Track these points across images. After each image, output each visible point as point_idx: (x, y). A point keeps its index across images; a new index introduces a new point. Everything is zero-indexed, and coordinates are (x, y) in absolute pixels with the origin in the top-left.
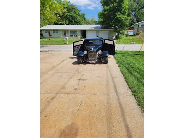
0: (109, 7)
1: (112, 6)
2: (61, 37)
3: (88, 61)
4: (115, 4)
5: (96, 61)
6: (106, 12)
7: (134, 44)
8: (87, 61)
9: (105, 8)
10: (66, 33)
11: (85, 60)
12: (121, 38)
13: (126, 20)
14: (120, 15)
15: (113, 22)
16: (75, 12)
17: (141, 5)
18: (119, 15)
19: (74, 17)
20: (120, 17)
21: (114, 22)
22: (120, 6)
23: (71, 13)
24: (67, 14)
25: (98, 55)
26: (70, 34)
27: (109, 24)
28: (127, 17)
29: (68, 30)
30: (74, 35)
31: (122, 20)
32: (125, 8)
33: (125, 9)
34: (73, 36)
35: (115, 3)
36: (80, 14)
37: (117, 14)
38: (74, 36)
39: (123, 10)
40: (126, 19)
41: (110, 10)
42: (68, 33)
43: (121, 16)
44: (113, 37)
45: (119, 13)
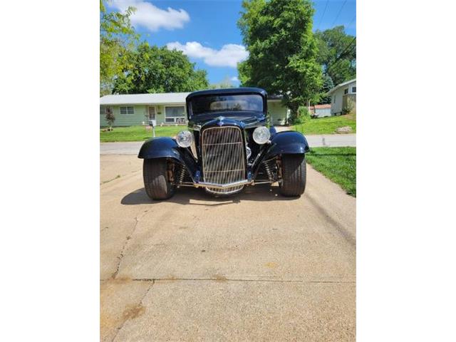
0: (267, 41)
1: (274, 38)
2: (141, 125)
3: (200, 184)
4: (284, 33)
5: (245, 182)
6: (261, 55)
7: (346, 133)
8: (197, 186)
9: (257, 45)
10: (156, 113)
11: (184, 180)
12: (302, 121)
13: (316, 74)
14: (298, 60)
15: (279, 79)
16: (181, 67)
17: (341, 48)
18: (294, 62)
19: (178, 77)
20: (298, 67)
21: (282, 79)
22: (296, 38)
23: (171, 68)
24: (162, 72)
25: (248, 156)
26: (164, 116)
27: (269, 84)
28: (317, 67)
29: (159, 106)
30: (175, 118)
31: (305, 73)
32: (309, 43)
33: (311, 46)
34: (173, 120)
35: (283, 30)
36: (195, 71)
37: (289, 58)
38: (175, 120)
39: (305, 48)
40: (314, 70)
41: (271, 50)
42: (159, 113)
43: (301, 63)
44: (280, 120)
45: (296, 57)
